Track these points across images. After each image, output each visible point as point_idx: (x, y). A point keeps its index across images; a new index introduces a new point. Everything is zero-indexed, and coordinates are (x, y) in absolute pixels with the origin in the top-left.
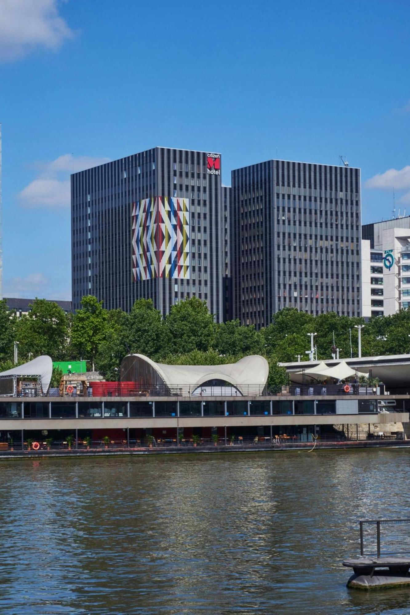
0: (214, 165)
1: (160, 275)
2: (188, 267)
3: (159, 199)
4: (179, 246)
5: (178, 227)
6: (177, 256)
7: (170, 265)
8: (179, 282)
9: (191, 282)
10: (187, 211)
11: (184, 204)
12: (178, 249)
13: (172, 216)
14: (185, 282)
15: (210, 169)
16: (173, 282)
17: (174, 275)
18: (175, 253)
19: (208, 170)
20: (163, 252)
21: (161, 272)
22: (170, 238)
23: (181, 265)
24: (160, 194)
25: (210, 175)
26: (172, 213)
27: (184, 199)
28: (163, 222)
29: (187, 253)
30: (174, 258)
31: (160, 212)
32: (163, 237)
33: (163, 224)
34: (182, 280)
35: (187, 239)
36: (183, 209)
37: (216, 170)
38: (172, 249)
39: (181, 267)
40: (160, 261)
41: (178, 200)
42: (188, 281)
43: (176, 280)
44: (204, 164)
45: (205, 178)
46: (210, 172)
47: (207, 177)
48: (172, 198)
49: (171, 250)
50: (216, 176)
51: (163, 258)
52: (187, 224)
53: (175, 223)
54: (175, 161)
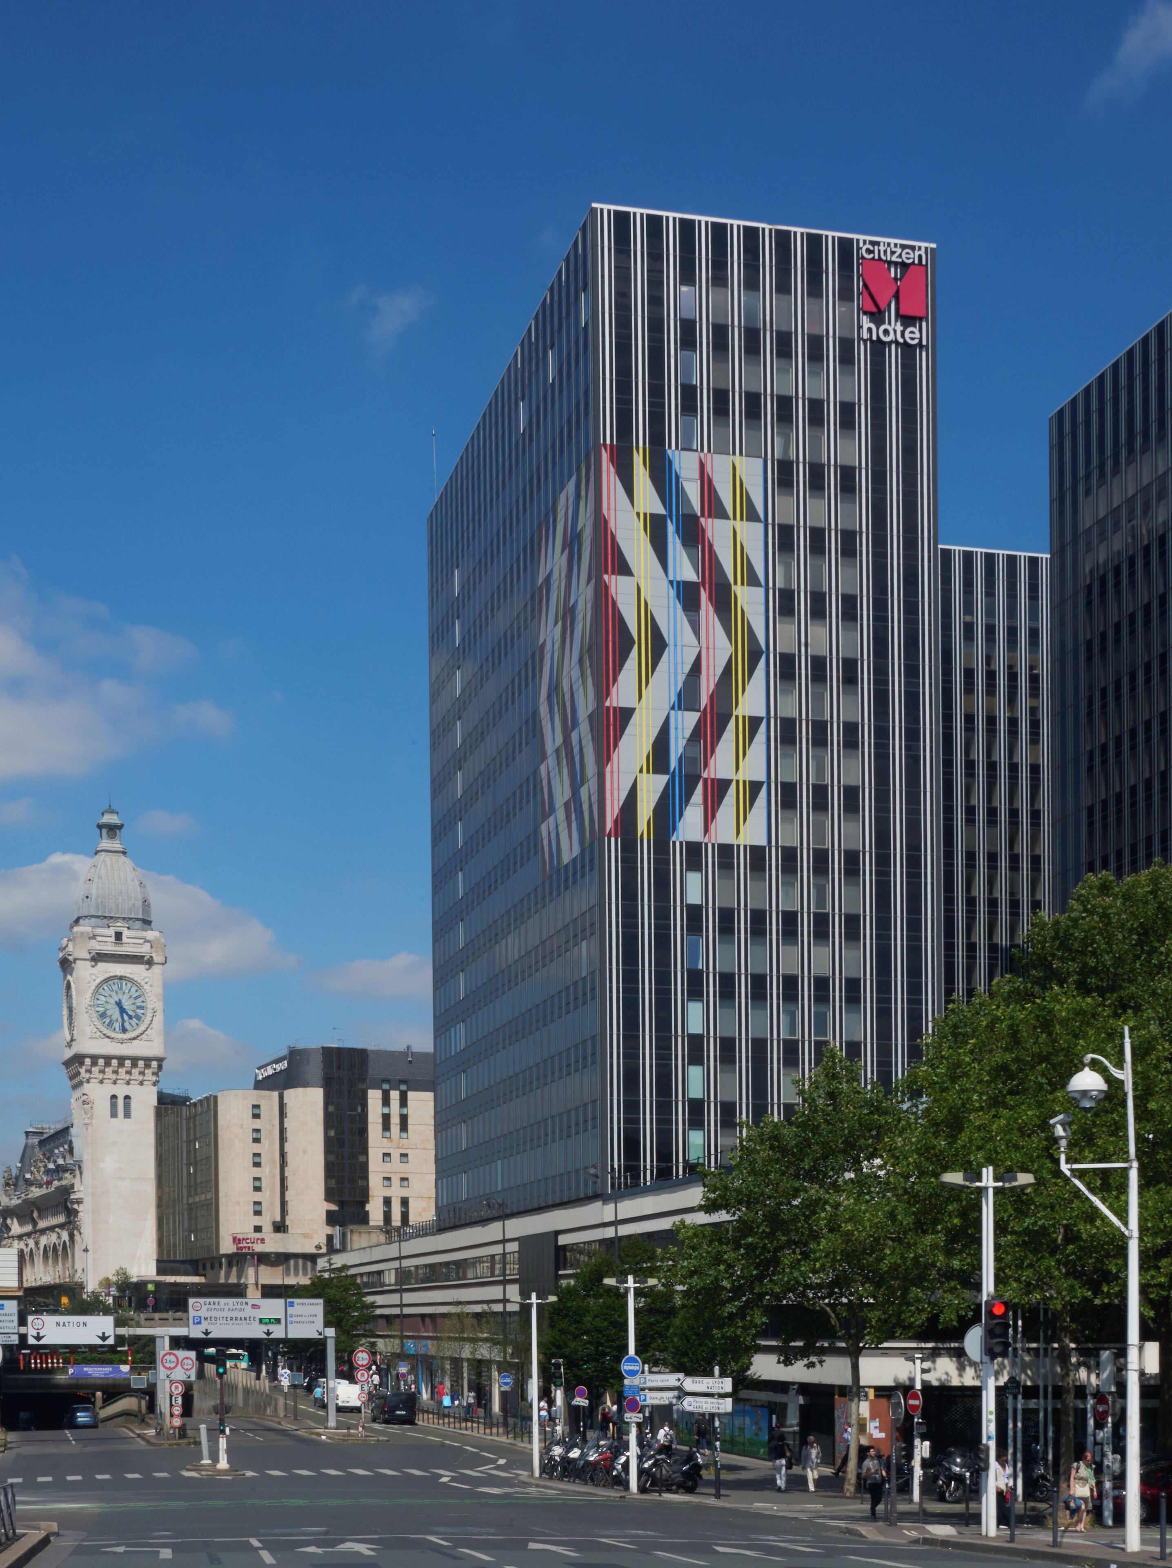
0: (897, 296)
1: (609, 825)
2: (755, 787)
3: (605, 456)
4: (707, 685)
5: (704, 596)
6: (697, 734)
7: (664, 779)
8: (710, 858)
9: (774, 860)
10: (752, 516)
11: (739, 487)
12: (704, 700)
13: (674, 543)
14: (742, 861)
15: (877, 317)
16: (677, 859)
17: (680, 825)
18: (689, 720)
19: (866, 322)
20: (626, 714)
21: (612, 811)
22: (658, 645)
23: (721, 775)
24: (608, 434)
25: (878, 347)
26: (671, 528)
27: (737, 459)
28: (624, 569)
29: (754, 723)
30: (682, 743)
31: (606, 522)
32: (625, 643)
33: (622, 579)
34: (726, 852)
35: (754, 655)
36: (730, 512)
37: (908, 320)
38: (674, 698)
39: (720, 787)
40: (609, 759)
41: (702, 466)
42: (757, 855)
43: (694, 852)
44: (845, 294)
45: (847, 357)
46: (878, 333)
47: (862, 354)
48: (672, 453)
49: (667, 707)
50: (908, 351)
51: (622, 743)
52: (752, 580)
53: (689, 574)
54: (688, 275)
